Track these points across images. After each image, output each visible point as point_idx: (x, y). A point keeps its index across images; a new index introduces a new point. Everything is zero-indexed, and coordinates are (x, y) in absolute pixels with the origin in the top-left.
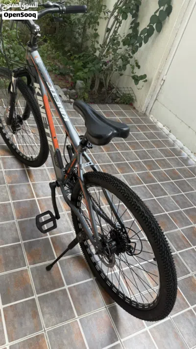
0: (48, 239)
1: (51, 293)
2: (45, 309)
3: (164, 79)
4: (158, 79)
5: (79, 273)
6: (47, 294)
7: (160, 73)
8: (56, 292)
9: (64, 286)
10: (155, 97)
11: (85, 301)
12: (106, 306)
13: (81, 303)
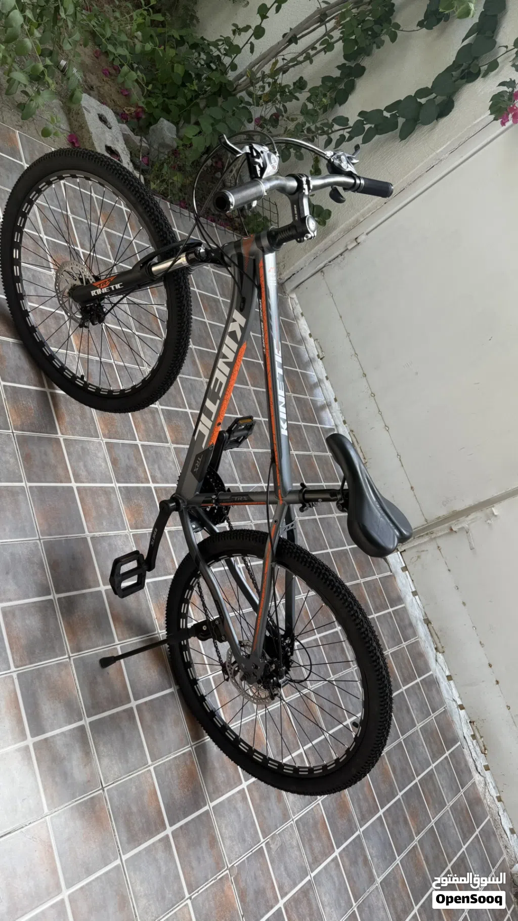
0: (100, 592)
1: (110, 716)
2: (101, 748)
3: (359, 240)
4: (348, 231)
5: (153, 674)
6: (104, 718)
7: (357, 223)
8: (117, 713)
9: (129, 701)
10: (322, 265)
11: (162, 733)
12: (192, 744)
13: (157, 737)
